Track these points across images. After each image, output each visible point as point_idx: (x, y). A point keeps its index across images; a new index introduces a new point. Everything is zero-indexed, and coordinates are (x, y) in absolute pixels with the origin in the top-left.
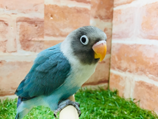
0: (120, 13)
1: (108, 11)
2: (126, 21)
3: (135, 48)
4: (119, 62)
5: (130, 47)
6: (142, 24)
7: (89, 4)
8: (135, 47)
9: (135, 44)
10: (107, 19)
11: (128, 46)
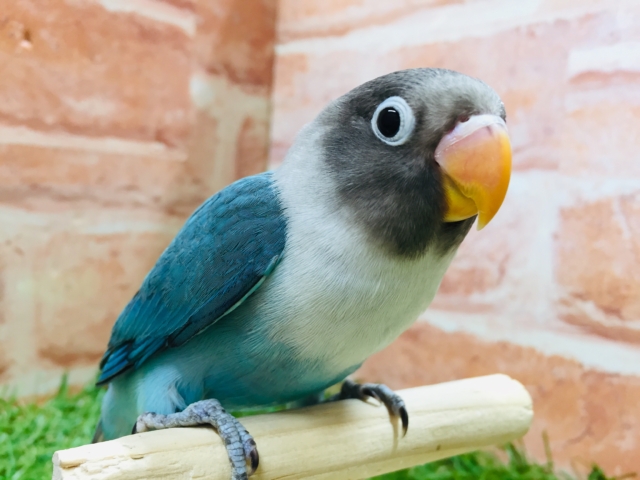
1: (258, 55)
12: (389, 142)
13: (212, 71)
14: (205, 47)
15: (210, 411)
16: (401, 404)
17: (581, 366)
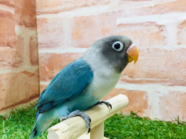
0: (46, 22)
1: (32, 19)
2: (54, 30)
3: (68, 57)
4: (51, 72)
5: (62, 56)
6: (72, 34)
7: (12, 7)
8: (67, 55)
9: (67, 53)
10: (32, 27)
11: (60, 56)
12: (117, 50)
13: (20, 24)
14: (17, 17)
15: (78, 112)
16: (109, 103)
17: (126, 90)
